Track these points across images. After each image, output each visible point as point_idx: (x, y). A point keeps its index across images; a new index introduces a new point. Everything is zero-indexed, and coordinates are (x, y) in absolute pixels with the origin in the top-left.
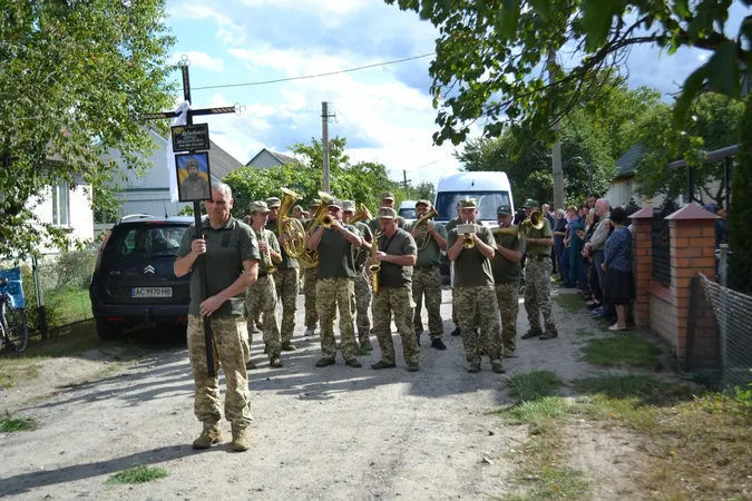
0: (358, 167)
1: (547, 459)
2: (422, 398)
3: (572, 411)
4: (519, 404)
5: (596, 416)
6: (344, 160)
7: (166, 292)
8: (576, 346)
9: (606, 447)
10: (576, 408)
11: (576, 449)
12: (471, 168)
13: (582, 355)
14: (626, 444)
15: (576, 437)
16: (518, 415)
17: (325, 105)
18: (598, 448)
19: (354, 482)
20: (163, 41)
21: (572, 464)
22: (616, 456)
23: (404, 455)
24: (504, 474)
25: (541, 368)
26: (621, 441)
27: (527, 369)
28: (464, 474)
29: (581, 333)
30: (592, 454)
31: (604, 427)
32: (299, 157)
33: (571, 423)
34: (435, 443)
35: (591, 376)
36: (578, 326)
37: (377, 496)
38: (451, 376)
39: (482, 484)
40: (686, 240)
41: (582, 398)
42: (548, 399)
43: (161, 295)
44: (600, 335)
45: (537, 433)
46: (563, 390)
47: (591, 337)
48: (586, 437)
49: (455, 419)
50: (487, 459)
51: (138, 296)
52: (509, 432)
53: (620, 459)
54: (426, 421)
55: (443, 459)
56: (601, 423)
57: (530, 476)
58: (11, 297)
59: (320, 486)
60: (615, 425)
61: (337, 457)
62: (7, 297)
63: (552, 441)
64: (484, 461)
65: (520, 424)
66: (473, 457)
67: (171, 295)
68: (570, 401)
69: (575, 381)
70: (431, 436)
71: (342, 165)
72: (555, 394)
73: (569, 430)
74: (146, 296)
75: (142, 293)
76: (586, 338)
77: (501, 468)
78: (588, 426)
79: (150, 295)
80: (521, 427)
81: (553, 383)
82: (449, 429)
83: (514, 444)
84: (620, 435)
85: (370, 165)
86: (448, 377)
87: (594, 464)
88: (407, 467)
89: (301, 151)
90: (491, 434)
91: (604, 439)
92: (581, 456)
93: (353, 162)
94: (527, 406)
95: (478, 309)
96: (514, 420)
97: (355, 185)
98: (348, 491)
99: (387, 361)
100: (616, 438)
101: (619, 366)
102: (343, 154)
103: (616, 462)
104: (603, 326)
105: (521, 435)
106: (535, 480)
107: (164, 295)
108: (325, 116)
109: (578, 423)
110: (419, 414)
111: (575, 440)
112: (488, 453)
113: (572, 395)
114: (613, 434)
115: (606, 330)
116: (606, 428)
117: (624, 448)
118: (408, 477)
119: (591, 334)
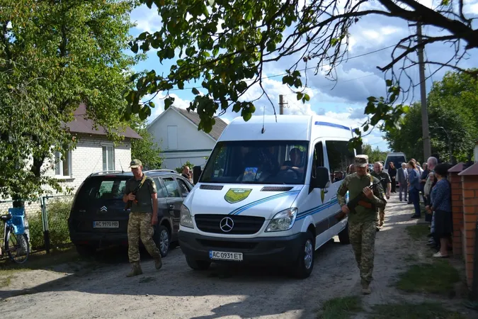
7: (115, 224)
8: (398, 271)
13: (398, 279)
17: (281, 97)
29: (409, 258)
36: (411, 252)
40: (473, 192)
43: (111, 227)
46: (359, 316)
47: (414, 263)
51: (97, 227)
58: (15, 227)
62: (12, 227)
67: (118, 227)
69: (374, 307)
74: (102, 226)
75: (100, 225)
76: (410, 263)
79: (104, 226)
101: (420, 293)
104: (430, 252)
107: (114, 227)
108: (281, 103)
115: (430, 256)
119: (417, 260)
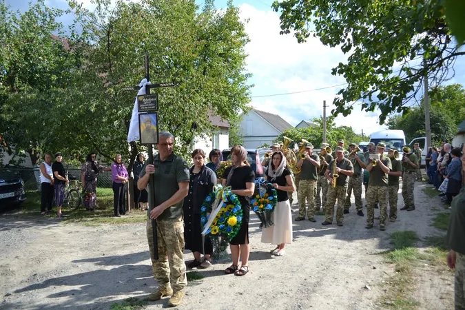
0: (341, 128)
1: (401, 291)
2: (345, 242)
3: (421, 258)
4: (393, 250)
5: (434, 263)
6: (334, 125)
8: (430, 217)
9: (437, 286)
10: (424, 256)
11: (419, 285)
12: (391, 128)
13: (433, 222)
14: (449, 285)
15: (420, 276)
16: (392, 257)
17: (324, 102)
18: (432, 286)
19: (291, 295)
20: (247, 75)
21: (415, 297)
22: (442, 294)
23: (324, 278)
24: (375, 298)
25: (409, 229)
26: (446, 282)
27: (402, 229)
28: (353, 296)
29: (434, 209)
30: (428, 290)
31: (438, 271)
32: (315, 123)
33: (419, 266)
34: (343, 272)
35: (435, 235)
36: (433, 205)
37: (299, 306)
38: (363, 230)
39: (361, 303)
41: (427, 249)
42: (409, 249)
44: (443, 211)
45: (398, 271)
46: (419, 243)
47: (438, 212)
48: (426, 277)
49: (358, 257)
50: (367, 287)
52: (385, 268)
53: (444, 296)
54: (342, 257)
55: (344, 283)
56: (437, 268)
57: (389, 302)
59: (273, 295)
60: (444, 270)
61: (289, 275)
63: (406, 277)
64: (366, 288)
65: (391, 263)
66: (361, 284)
68: (421, 251)
69: (426, 238)
70: (342, 267)
71: (333, 127)
72: (413, 246)
73: (417, 270)
76: (436, 212)
77: (375, 293)
78: (429, 269)
80: (392, 265)
81: (414, 238)
82: (353, 263)
83: (386, 276)
84: (446, 278)
85: (345, 127)
86: (361, 230)
87: (428, 297)
88: (323, 287)
89: (316, 121)
90: (374, 268)
91: (437, 280)
92: (422, 290)
93: (338, 126)
94: (397, 252)
95: (377, 198)
96: (389, 260)
97: (338, 135)
98: (286, 300)
99: (329, 221)
100: (443, 279)
102: (333, 122)
103: (441, 298)
104: (446, 206)
105: (390, 270)
106: (392, 305)
108: (325, 106)
109: (424, 266)
110: (341, 252)
111: (419, 278)
112: (370, 281)
113: (423, 247)
114: (443, 277)
115: (446, 208)
116: (439, 272)
117: (448, 287)
118: (321, 294)
119: (439, 210)
